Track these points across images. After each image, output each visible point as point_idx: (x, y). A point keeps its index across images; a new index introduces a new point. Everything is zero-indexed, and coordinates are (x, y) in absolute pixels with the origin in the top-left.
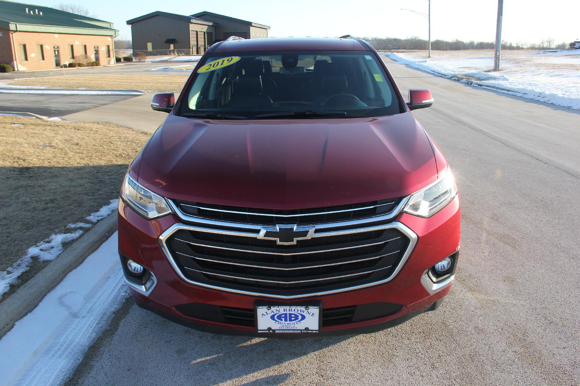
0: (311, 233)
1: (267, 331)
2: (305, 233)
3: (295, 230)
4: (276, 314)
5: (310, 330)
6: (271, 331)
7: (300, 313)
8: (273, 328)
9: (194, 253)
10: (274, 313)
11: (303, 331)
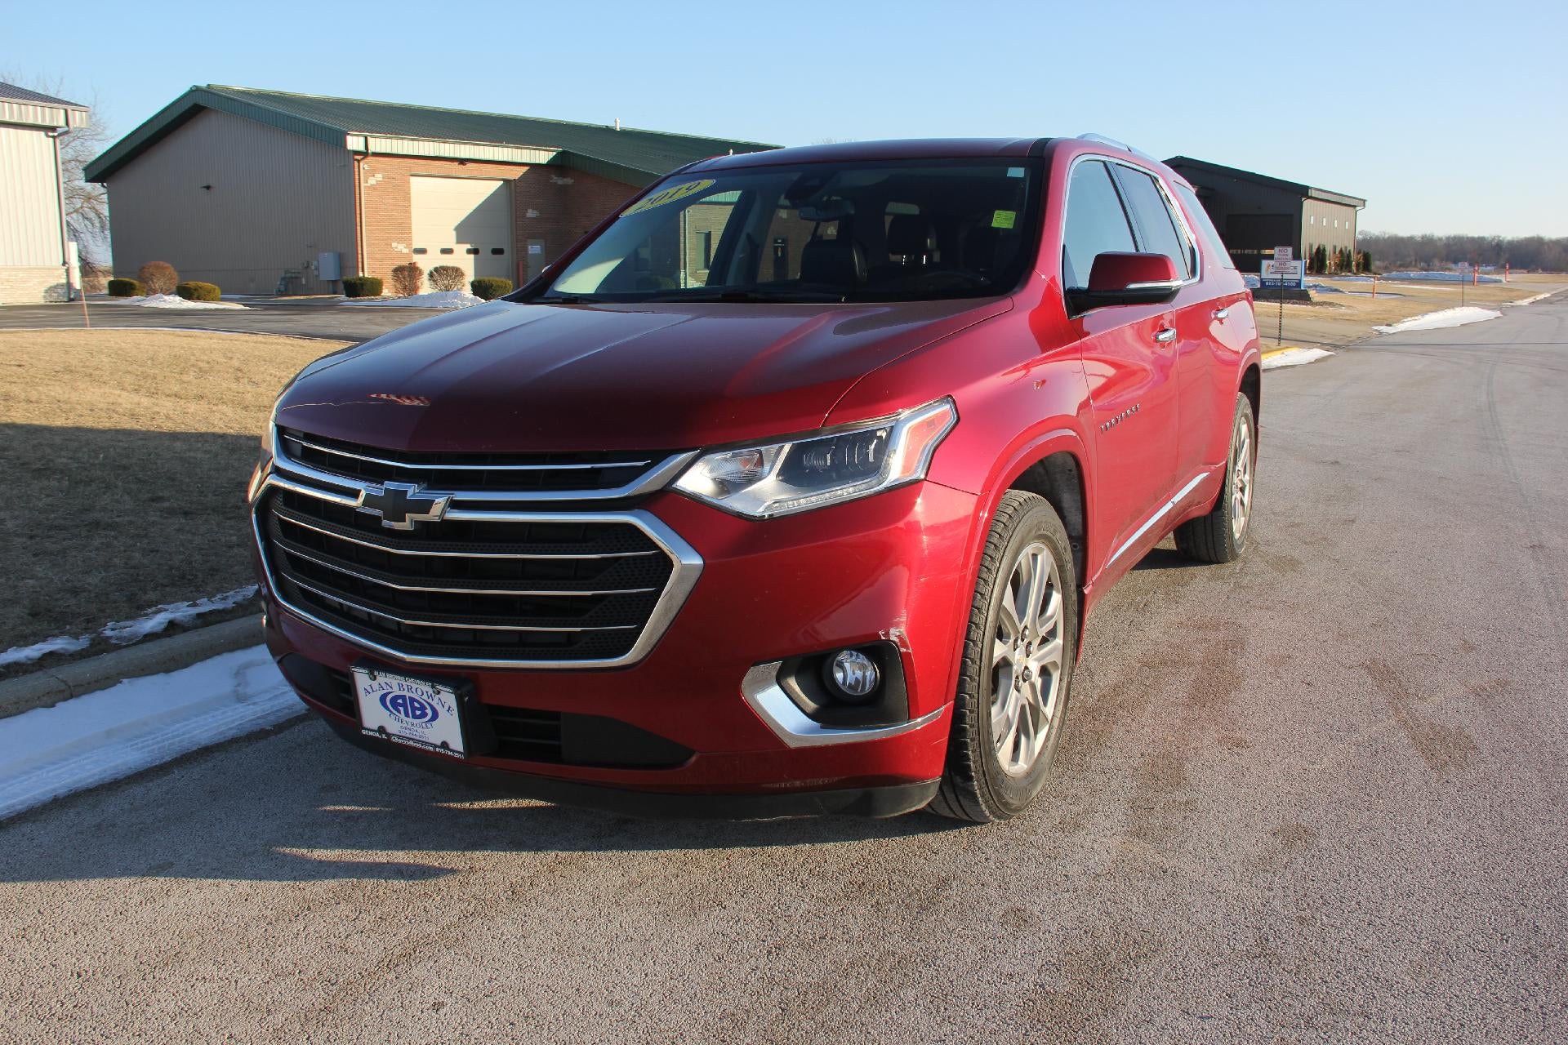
0: (439, 506)
1: (377, 735)
2: (426, 506)
3: (411, 496)
4: (390, 693)
5: (451, 750)
6: (384, 736)
7: (426, 698)
8: (390, 730)
9: (282, 537)
10: (385, 691)
11: (437, 750)
